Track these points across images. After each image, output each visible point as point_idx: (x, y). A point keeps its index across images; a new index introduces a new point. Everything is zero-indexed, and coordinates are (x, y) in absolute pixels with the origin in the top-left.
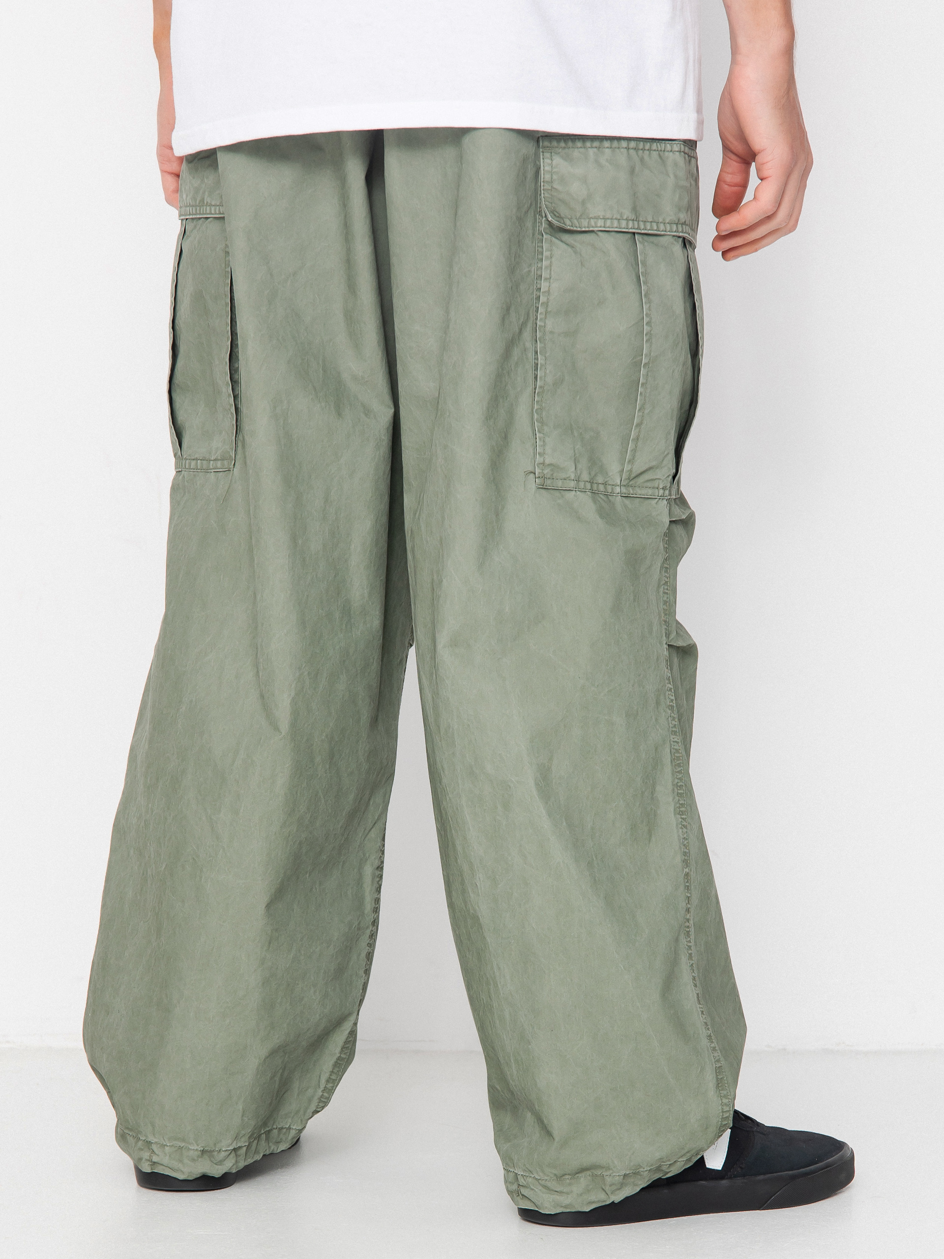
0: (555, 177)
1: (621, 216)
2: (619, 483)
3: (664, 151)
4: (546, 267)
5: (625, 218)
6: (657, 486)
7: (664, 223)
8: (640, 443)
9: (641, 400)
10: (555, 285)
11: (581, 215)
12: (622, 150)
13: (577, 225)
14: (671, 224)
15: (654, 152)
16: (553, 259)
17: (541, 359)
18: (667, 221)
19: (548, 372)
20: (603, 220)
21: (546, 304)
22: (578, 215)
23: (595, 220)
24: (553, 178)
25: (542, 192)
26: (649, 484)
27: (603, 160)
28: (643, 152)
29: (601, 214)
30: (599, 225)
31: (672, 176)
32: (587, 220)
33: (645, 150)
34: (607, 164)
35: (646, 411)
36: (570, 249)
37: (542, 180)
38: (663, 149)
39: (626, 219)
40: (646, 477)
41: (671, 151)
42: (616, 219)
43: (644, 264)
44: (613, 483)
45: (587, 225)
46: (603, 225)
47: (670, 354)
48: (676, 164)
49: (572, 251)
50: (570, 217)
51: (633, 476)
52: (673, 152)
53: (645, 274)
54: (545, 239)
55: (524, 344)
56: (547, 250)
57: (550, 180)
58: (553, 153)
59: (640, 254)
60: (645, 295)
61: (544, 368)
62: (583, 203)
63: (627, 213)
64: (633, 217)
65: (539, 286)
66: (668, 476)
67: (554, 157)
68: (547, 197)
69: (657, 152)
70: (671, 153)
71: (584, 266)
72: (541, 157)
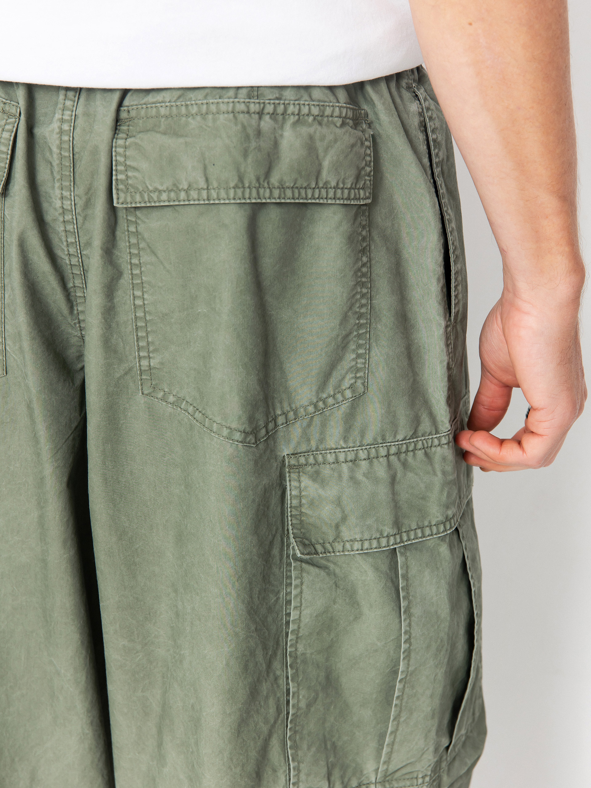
0: (304, 501)
1: (381, 534)
2: (374, 781)
3: (431, 446)
4: (296, 596)
5: (385, 535)
6: (415, 776)
7: (431, 526)
8: (396, 747)
9: (395, 711)
10: (306, 612)
11: (335, 539)
12: (381, 460)
13: (331, 550)
14: (438, 524)
15: (420, 452)
16: (304, 587)
17: (293, 687)
18: (433, 523)
19: (301, 697)
20: (360, 543)
21: (296, 632)
22: (331, 539)
23: (351, 543)
24: (302, 502)
25: (289, 518)
26: (407, 777)
27: (360, 476)
28: (406, 455)
29: (358, 537)
30: (355, 548)
31: (439, 474)
32: (342, 544)
33: (408, 451)
34: (364, 479)
35: (402, 719)
36: (323, 573)
37: (289, 506)
38: (430, 445)
39: (387, 536)
40: (404, 771)
41: (439, 445)
42: (375, 539)
43: (406, 577)
44: (368, 782)
45: (341, 550)
46: (360, 548)
47: (432, 661)
48: (444, 459)
49: (325, 574)
50: (322, 541)
51: (388, 773)
52: (441, 447)
53: (406, 588)
54: (294, 567)
55: (274, 674)
56: (296, 578)
57: (298, 505)
58: (301, 473)
59: (402, 568)
60: (405, 612)
61: (296, 695)
62: (337, 526)
63: (388, 530)
64: (395, 531)
65: (288, 611)
66: (430, 766)
67: (302, 479)
68: (296, 524)
69: (423, 451)
70: (439, 448)
71: (339, 587)
72: (288, 479)
